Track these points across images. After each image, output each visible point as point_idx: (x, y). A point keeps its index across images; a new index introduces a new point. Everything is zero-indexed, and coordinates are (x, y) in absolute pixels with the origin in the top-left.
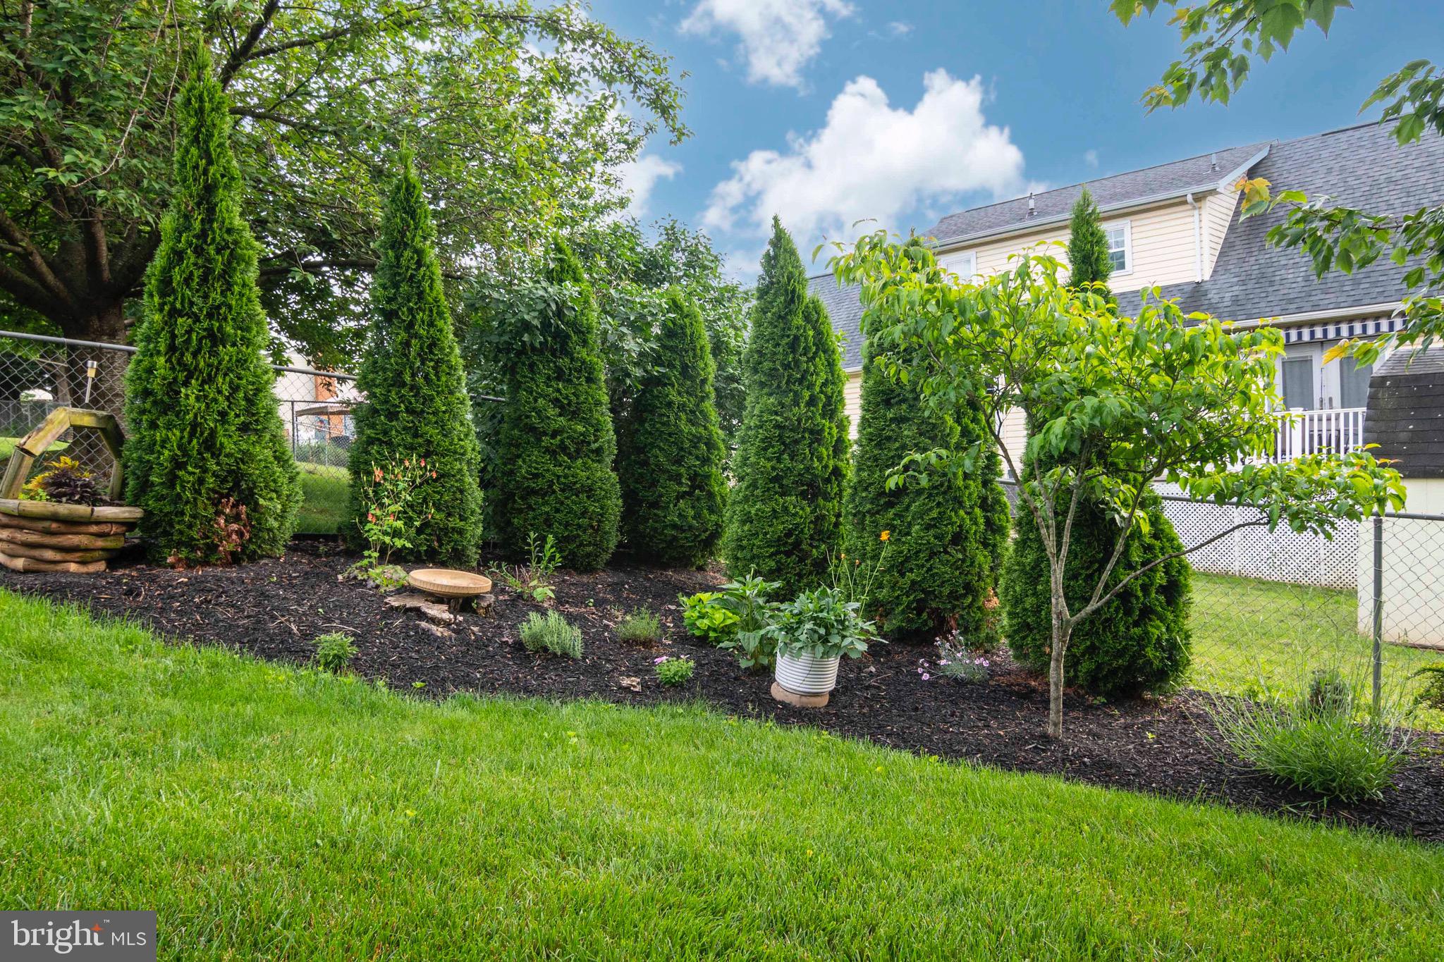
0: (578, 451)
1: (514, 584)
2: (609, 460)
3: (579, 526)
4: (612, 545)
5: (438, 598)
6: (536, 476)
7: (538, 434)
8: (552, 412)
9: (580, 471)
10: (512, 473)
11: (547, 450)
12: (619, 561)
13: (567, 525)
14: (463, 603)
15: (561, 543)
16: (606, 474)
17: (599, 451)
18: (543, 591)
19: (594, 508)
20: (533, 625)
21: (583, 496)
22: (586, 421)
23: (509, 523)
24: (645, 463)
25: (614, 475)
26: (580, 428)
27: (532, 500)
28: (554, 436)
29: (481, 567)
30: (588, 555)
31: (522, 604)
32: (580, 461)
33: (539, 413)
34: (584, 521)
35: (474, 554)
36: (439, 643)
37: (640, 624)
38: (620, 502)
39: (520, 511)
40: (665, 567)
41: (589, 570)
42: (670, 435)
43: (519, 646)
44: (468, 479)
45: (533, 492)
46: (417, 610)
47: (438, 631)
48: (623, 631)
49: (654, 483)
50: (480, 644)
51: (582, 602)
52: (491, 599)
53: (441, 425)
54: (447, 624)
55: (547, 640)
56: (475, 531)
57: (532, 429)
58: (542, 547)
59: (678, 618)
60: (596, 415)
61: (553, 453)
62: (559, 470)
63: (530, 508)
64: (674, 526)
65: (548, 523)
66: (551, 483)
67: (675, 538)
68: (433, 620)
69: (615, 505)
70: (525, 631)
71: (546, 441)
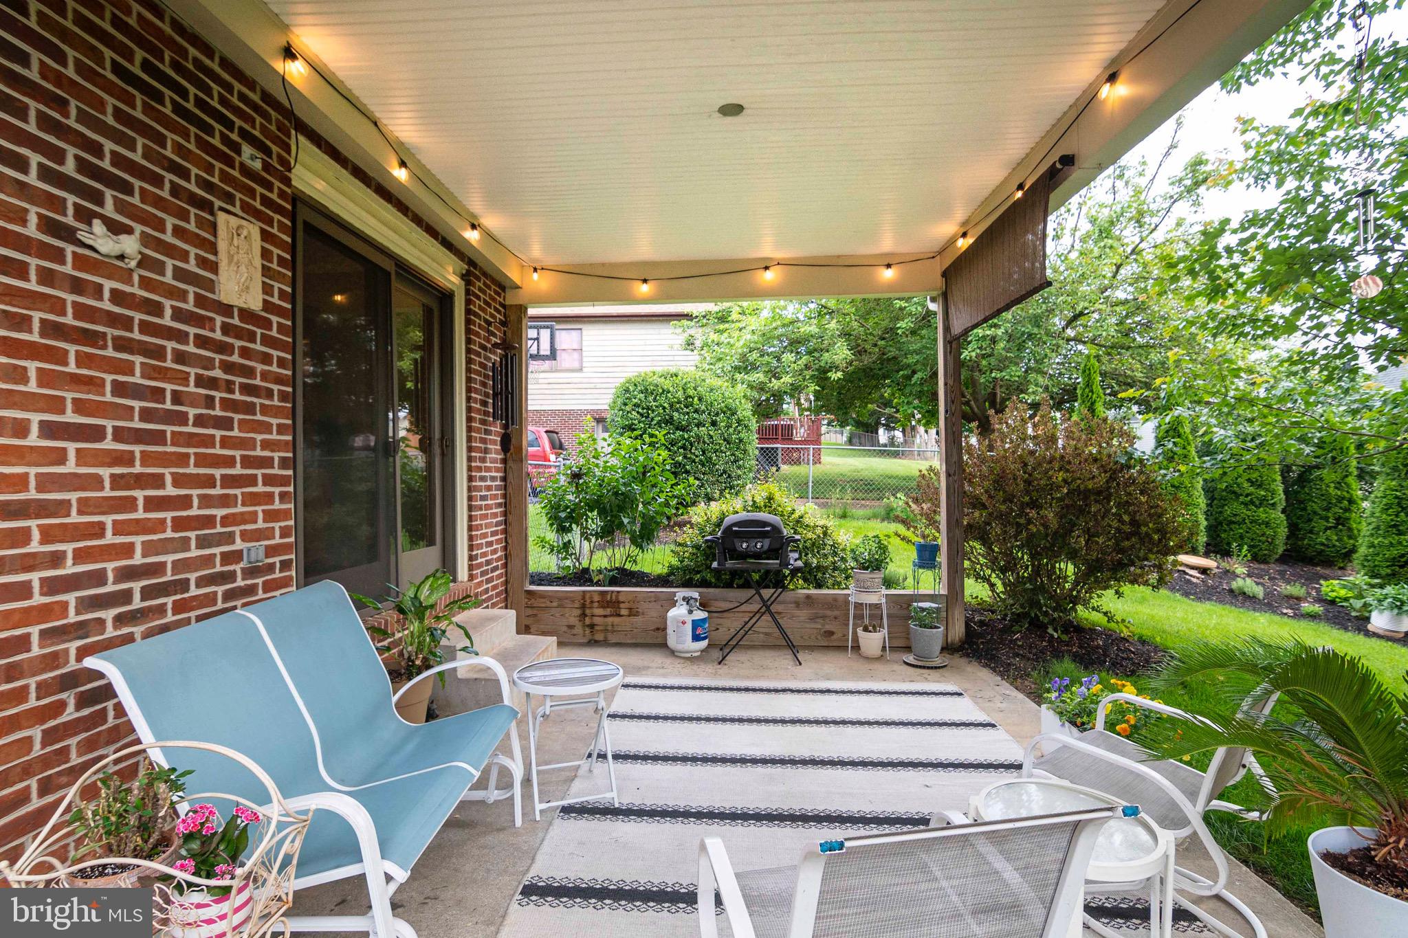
0: (1261, 504)
1: (1224, 565)
2: (1280, 508)
3: (1260, 541)
4: (1280, 550)
5: (1193, 568)
6: (1235, 515)
7: (1237, 495)
8: (1246, 485)
9: (1261, 514)
10: (1221, 512)
11: (1242, 503)
12: (1283, 559)
13: (1252, 540)
14: (1204, 571)
15: (1251, 547)
16: (1278, 516)
17: (1274, 505)
18: (1241, 570)
19: (1269, 532)
20: (1237, 584)
21: (1263, 526)
22: (1267, 490)
23: (1218, 536)
24: (1305, 509)
25: (1282, 516)
26: (1263, 493)
27: (1233, 526)
28: (1247, 496)
29: (1206, 555)
30: (1265, 555)
31: (1229, 574)
32: (1261, 509)
33: (1238, 485)
34: (1264, 539)
35: (1201, 549)
36: (1196, 585)
37: (1296, 590)
38: (1286, 530)
39: (1225, 531)
40: (1317, 565)
41: (1265, 562)
42: (1322, 495)
43: (1231, 591)
44: (1200, 516)
45: (1234, 523)
46: (1184, 571)
47: (1195, 580)
48: (1285, 592)
49: (1310, 520)
50: (1213, 587)
51: (1261, 577)
52: (1217, 571)
53: (1188, 492)
54: (1198, 578)
55: (1246, 590)
56: (1202, 539)
57: (1234, 492)
58: (1240, 551)
59: (1318, 591)
60: (1272, 486)
61: (1246, 504)
62: (1249, 513)
63: (1231, 529)
64: (1322, 544)
65: (1242, 537)
66: (1244, 519)
67: (1322, 551)
68: (1191, 576)
69: (1283, 531)
70: (1234, 585)
71: (1242, 499)
